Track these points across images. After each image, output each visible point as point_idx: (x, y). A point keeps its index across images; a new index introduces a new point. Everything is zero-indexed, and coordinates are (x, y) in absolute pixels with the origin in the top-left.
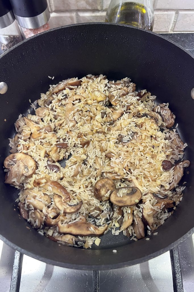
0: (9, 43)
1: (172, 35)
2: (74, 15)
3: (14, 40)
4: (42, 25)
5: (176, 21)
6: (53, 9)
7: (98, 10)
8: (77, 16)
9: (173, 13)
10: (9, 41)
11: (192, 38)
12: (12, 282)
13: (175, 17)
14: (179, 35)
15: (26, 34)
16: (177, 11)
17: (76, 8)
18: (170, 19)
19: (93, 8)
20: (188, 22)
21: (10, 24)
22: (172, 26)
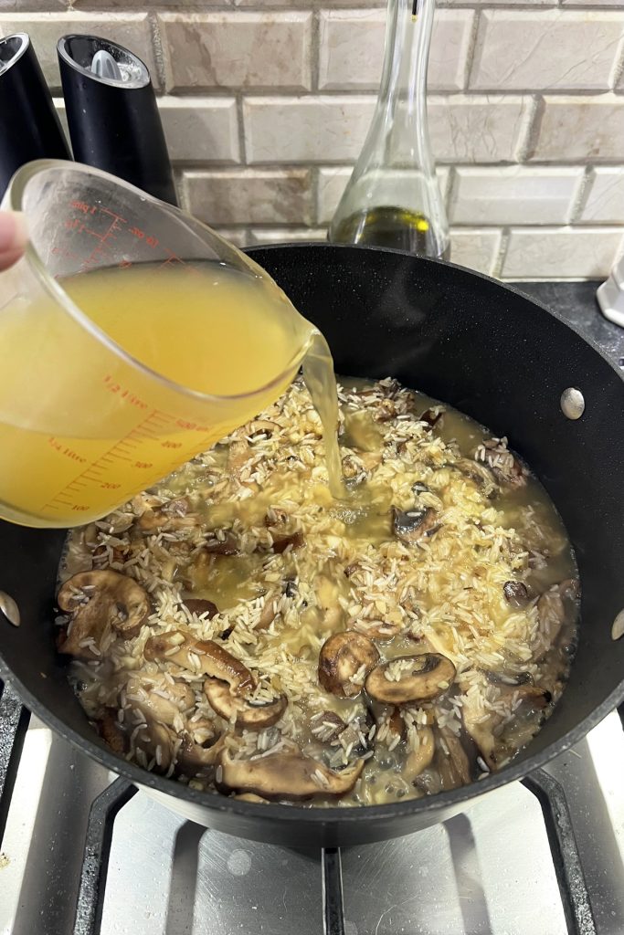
2: (241, 235)
5: (506, 253)
7: (303, 226)
8: (250, 236)
9: (498, 233)
11: (550, 293)
13: (501, 243)
16: (506, 229)
17: (249, 220)
18: (491, 249)
19: (292, 221)
20: (537, 255)
22: (497, 265)
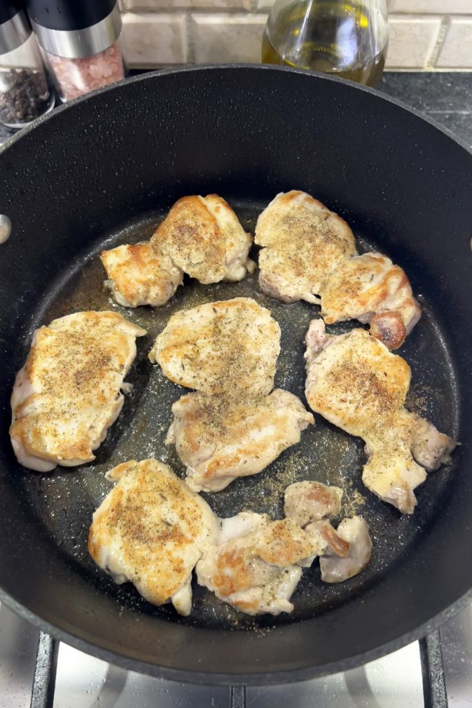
0: (12, 89)
1: (433, 76)
2: (181, 19)
3: (24, 82)
4: (102, 49)
5: (444, 42)
6: (129, 5)
7: (243, 11)
8: (190, 21)
9: (437, 22)
10: (12, 84)
12: (33, 699)
13: (440, 32)
14: (448, 76)
15: (61, 70)
16: (446, 18)
17: (188, 4)
18: (429, 37)
19: (231, 6)
21: (17, 44)
22: (433, 54)
